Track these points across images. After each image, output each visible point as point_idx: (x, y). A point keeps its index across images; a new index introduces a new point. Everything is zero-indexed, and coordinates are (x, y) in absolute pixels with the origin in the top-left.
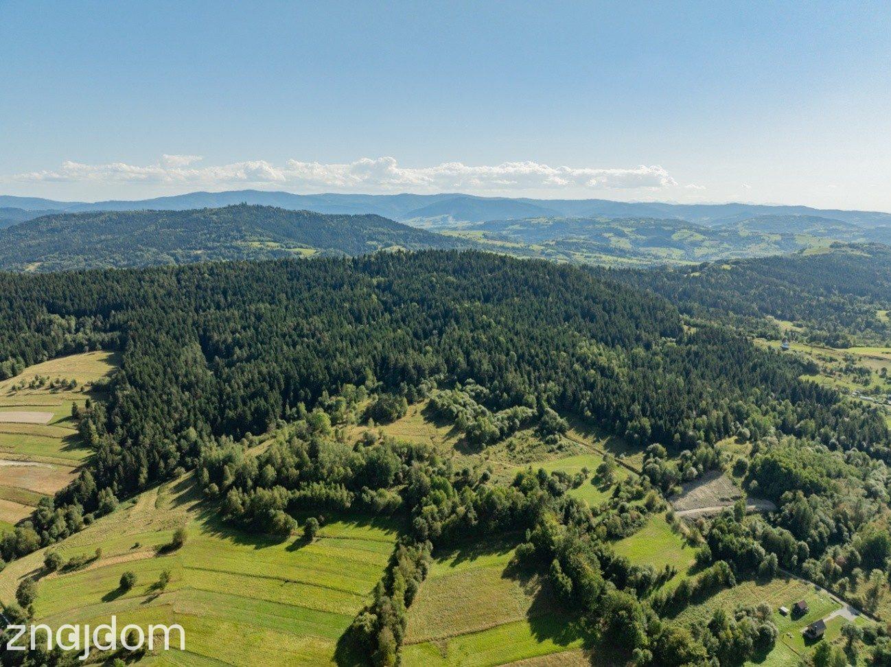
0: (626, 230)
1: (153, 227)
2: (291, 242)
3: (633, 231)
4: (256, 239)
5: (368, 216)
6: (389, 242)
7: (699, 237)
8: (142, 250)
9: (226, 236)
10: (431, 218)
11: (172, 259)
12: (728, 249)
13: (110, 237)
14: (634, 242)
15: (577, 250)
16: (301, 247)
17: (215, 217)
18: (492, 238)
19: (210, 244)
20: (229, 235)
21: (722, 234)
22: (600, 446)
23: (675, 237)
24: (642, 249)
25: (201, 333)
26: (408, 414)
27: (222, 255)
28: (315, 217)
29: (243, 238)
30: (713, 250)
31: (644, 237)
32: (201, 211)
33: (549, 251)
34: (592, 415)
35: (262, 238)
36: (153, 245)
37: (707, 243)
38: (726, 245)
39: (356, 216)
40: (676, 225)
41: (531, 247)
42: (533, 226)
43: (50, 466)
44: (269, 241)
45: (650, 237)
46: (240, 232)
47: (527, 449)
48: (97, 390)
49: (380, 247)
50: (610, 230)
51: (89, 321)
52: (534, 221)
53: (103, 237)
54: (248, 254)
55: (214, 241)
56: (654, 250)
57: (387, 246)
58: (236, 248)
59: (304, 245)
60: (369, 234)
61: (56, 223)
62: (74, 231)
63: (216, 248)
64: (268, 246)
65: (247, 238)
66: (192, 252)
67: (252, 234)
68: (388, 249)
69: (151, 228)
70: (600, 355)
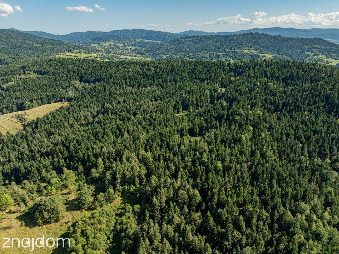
2: (263, 51)
4: (247, 48)
5: (314, 39)
6: (318, 53)
8: (200, 52)
9: (235, 47)
16: (267, 53)
19: (227, 50)
20: (237, 46)
27: (229, 55)
28: (283, 39)
35: (250, 48)
36: (206, 50)
39: (307, 39)
44: (254, 50)
46: (242, 45)
53: (194, 46)
54: (239, 56)
55: (229, 49)
57: (316, 55)
58: (236, 52)
59: (269, 53)
60: (308, 48)
61: (183, 40)
62: (187, 43)
63: (228, 52)
64: (251, 52)
65: (243, 48)
66: (218, 54)
67: (247, 46)
68: (315, 57)
69: (210, 43)
70: (317, 237)
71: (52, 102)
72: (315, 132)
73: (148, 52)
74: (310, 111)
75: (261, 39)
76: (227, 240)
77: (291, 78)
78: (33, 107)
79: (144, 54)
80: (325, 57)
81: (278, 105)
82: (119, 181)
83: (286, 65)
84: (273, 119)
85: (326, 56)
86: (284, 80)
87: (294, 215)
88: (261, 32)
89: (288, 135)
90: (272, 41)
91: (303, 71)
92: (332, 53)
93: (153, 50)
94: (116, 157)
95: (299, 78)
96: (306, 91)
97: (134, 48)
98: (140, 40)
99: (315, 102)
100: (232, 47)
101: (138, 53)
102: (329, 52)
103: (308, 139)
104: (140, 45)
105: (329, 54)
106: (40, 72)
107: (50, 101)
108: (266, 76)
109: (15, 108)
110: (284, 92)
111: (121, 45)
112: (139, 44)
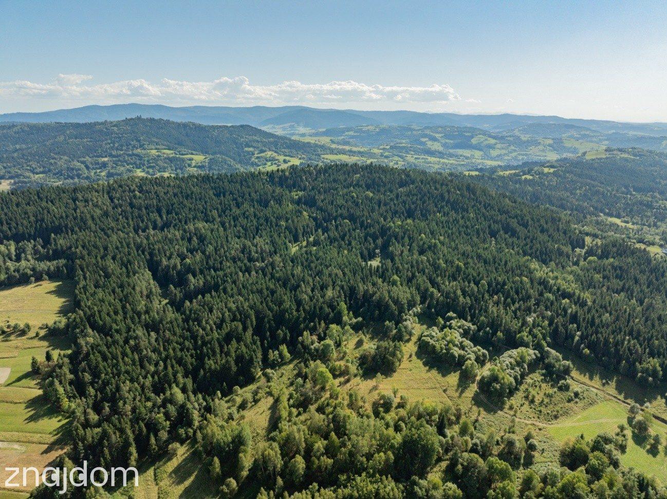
0: (437, 135)
1: (62, 138)
2: (183, 150)
3: (442, 137)
4: (154, 147)
5: (242, 126)
6: (263, 149)
7: (492, 141)
8: (55, 159)
9: (127, 145)
10: (281, 126)
11: (83, 166)
12: (515, 151)
13: (24, 146)
14: (444, 145)
15: (407, 152)
16: (192, 154)
17: (115, 129)
18: (338, 143)
19: (114, 153)
20: (130, 144)
21: (508, 138)
22: (611, 389)
23: (474, 141)
24: (451, 151)
25: (148, 257)
26: (405, 357)
28: (200, 128)
29: (142, 146)
30: (504, 152)
31: (452, 141)
32: (102, 123)
33: (387, 154)
34: (590, 353)
35: (158, 147)
36: (64, 154)
37: (499, 146)
38: (513, 148)
39: (232, 126)
40: (474, 132)
41: (372, 151)
42: (364, 132)
43: (16, 446)
44: (165, 149)
45: (456, 141)
46: (139, 141)
48: (54, 336)
49: (256, 152)
50: (425, 136)
51: (29, 246)
52: (365, 129)
54: (148, 161)
55: (117, 149)
56: (460, 152)
57: (262, 151)
58: (137, 155)
59: (194, 152)
60: (246, 142)
63: (120, 156)
64: (164, 153)
65: (146, 147)
66: (98, 160)
67: (151, 142)
68: (263, 155)
80: (276, 154)
85: (276, 152)
88: (155, 117)
90: (184, 132)
92: (281, 148)
100: (122, 146)
102: (276, 145)
105: (277, 149)
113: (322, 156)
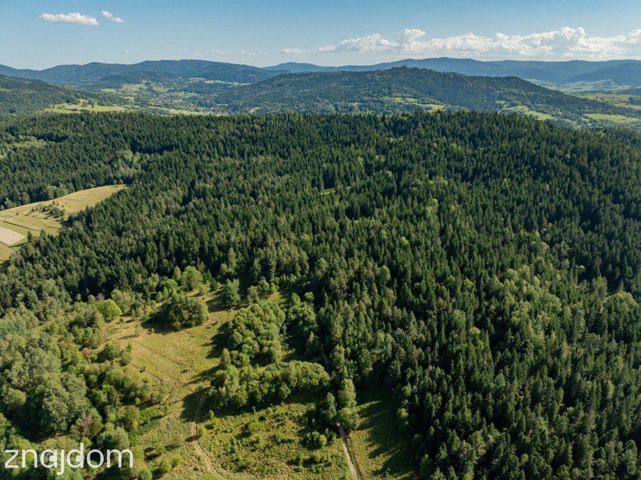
2: (426, 99)
4: (400, 95)
5: (508, 78)
6: (515, 102)
8: (318, 101)
9: (378, 92)
16: (434, 103)
17: (378, 77)
19: (365, 98)
20: (381, 92)
26: (206, 324)
27: (369, 107)
28: (458, 79)
29: (390, 94)
35: (404, 95)
36: (327, 97)
39: (497, 78)
44: (410, 97)
46: (389, 88)
47: (262, 444)
53: (305, 90)
54: (387, 108)
55: (369, 96)
57: (513, 105)
58: (382, 102)
59: (436, 102)
60: (500, 95)
61: (283, 80)
62: (290, 86)
63: (367, 101)
64: (407, 102)
65: (393, 94)
66: (350, 104)
67: (399, 91)
68: (512, 109)
69: (334, 85)
70: (529, 298)
71: (92, 185)
72: (519, 202)
73: (220, 103)
74: (511, 177)
75: (421, 78)
76: (432, 309)
77: (481, 135)
78: (62, 194)
79: (211, 105)
80: (528, 109)
81: (467, 173)
82: (273, 270)
83: (472, 118)
84: (462, 188)
85: (529, 107)
86: (472, 138)
87: (502, 280)
88: (420, 67)
89: (484, 207)
90: (441, 82)
91: (497, 125)
92: (538, 103)
93: (227, 97)
94: (252, 249)
95: (492, 136)
96: (504, 152)
97: (189, 95)
98: (197, 80)
99: (516, 166)
100: (374, 92)
101: (200, 104)
102: (533, 99)
103: (511, 210)
104: (200, 89)
105: (533, 103)
106: (49, 137)
107: (88, 184)
108: (444, 134)
109: (27, 197)
110: (474, 156)
111: (162, 89)
112: (198, 88)
113: (586, 115)
